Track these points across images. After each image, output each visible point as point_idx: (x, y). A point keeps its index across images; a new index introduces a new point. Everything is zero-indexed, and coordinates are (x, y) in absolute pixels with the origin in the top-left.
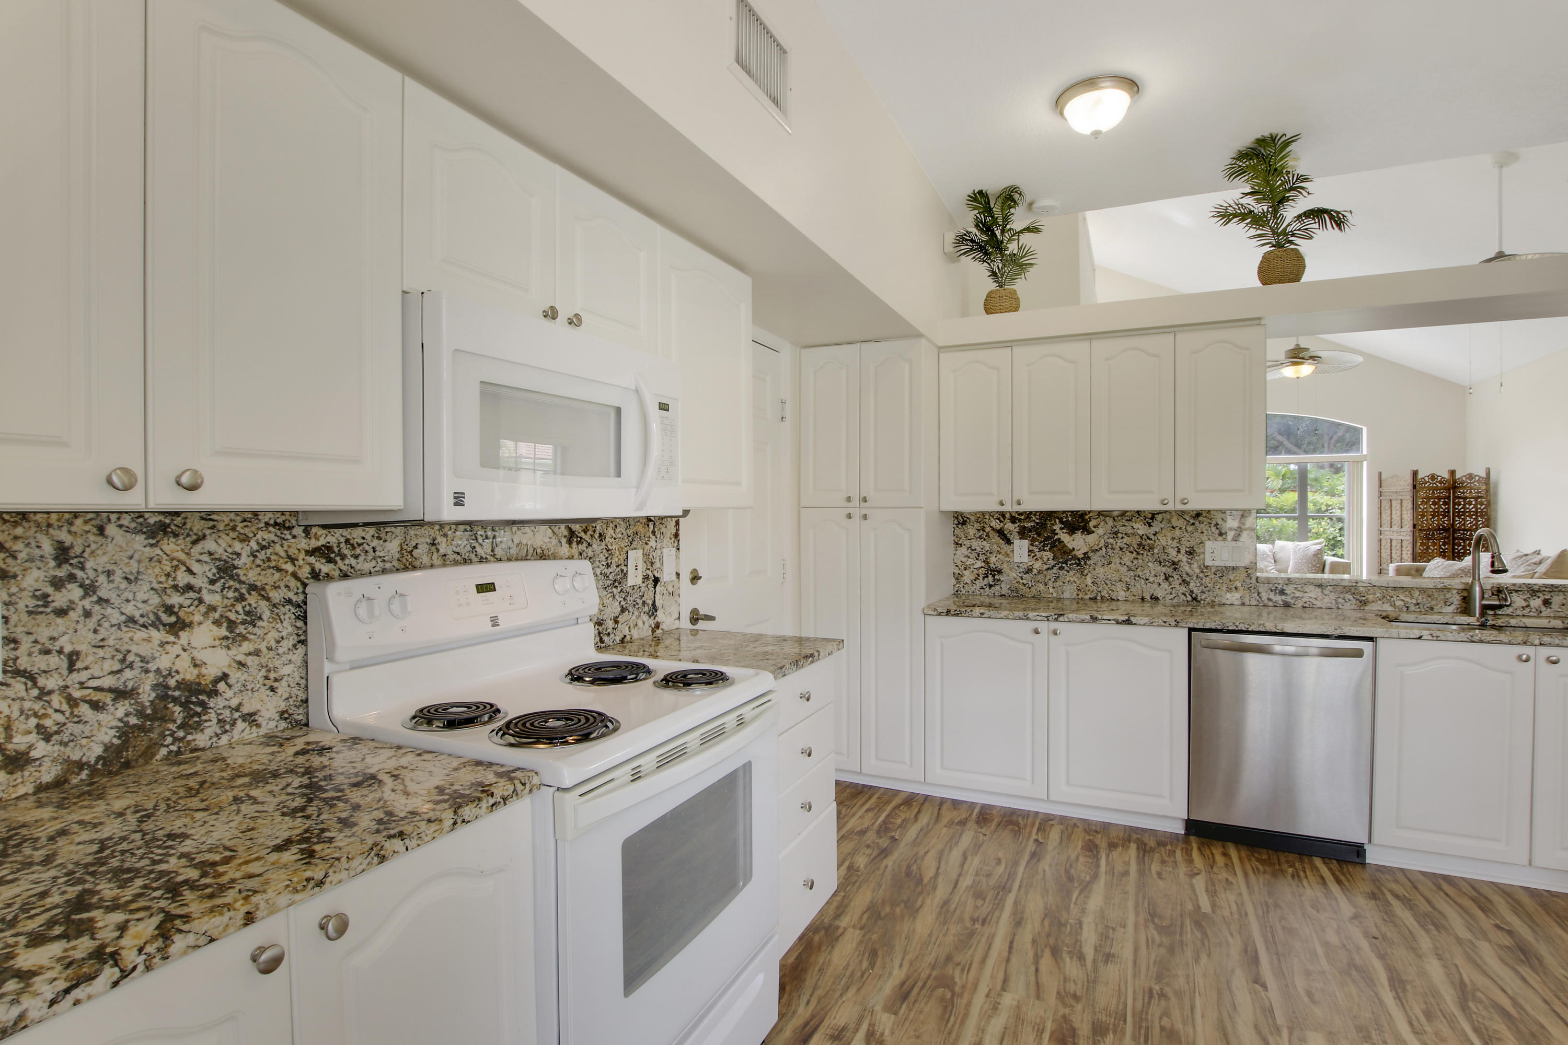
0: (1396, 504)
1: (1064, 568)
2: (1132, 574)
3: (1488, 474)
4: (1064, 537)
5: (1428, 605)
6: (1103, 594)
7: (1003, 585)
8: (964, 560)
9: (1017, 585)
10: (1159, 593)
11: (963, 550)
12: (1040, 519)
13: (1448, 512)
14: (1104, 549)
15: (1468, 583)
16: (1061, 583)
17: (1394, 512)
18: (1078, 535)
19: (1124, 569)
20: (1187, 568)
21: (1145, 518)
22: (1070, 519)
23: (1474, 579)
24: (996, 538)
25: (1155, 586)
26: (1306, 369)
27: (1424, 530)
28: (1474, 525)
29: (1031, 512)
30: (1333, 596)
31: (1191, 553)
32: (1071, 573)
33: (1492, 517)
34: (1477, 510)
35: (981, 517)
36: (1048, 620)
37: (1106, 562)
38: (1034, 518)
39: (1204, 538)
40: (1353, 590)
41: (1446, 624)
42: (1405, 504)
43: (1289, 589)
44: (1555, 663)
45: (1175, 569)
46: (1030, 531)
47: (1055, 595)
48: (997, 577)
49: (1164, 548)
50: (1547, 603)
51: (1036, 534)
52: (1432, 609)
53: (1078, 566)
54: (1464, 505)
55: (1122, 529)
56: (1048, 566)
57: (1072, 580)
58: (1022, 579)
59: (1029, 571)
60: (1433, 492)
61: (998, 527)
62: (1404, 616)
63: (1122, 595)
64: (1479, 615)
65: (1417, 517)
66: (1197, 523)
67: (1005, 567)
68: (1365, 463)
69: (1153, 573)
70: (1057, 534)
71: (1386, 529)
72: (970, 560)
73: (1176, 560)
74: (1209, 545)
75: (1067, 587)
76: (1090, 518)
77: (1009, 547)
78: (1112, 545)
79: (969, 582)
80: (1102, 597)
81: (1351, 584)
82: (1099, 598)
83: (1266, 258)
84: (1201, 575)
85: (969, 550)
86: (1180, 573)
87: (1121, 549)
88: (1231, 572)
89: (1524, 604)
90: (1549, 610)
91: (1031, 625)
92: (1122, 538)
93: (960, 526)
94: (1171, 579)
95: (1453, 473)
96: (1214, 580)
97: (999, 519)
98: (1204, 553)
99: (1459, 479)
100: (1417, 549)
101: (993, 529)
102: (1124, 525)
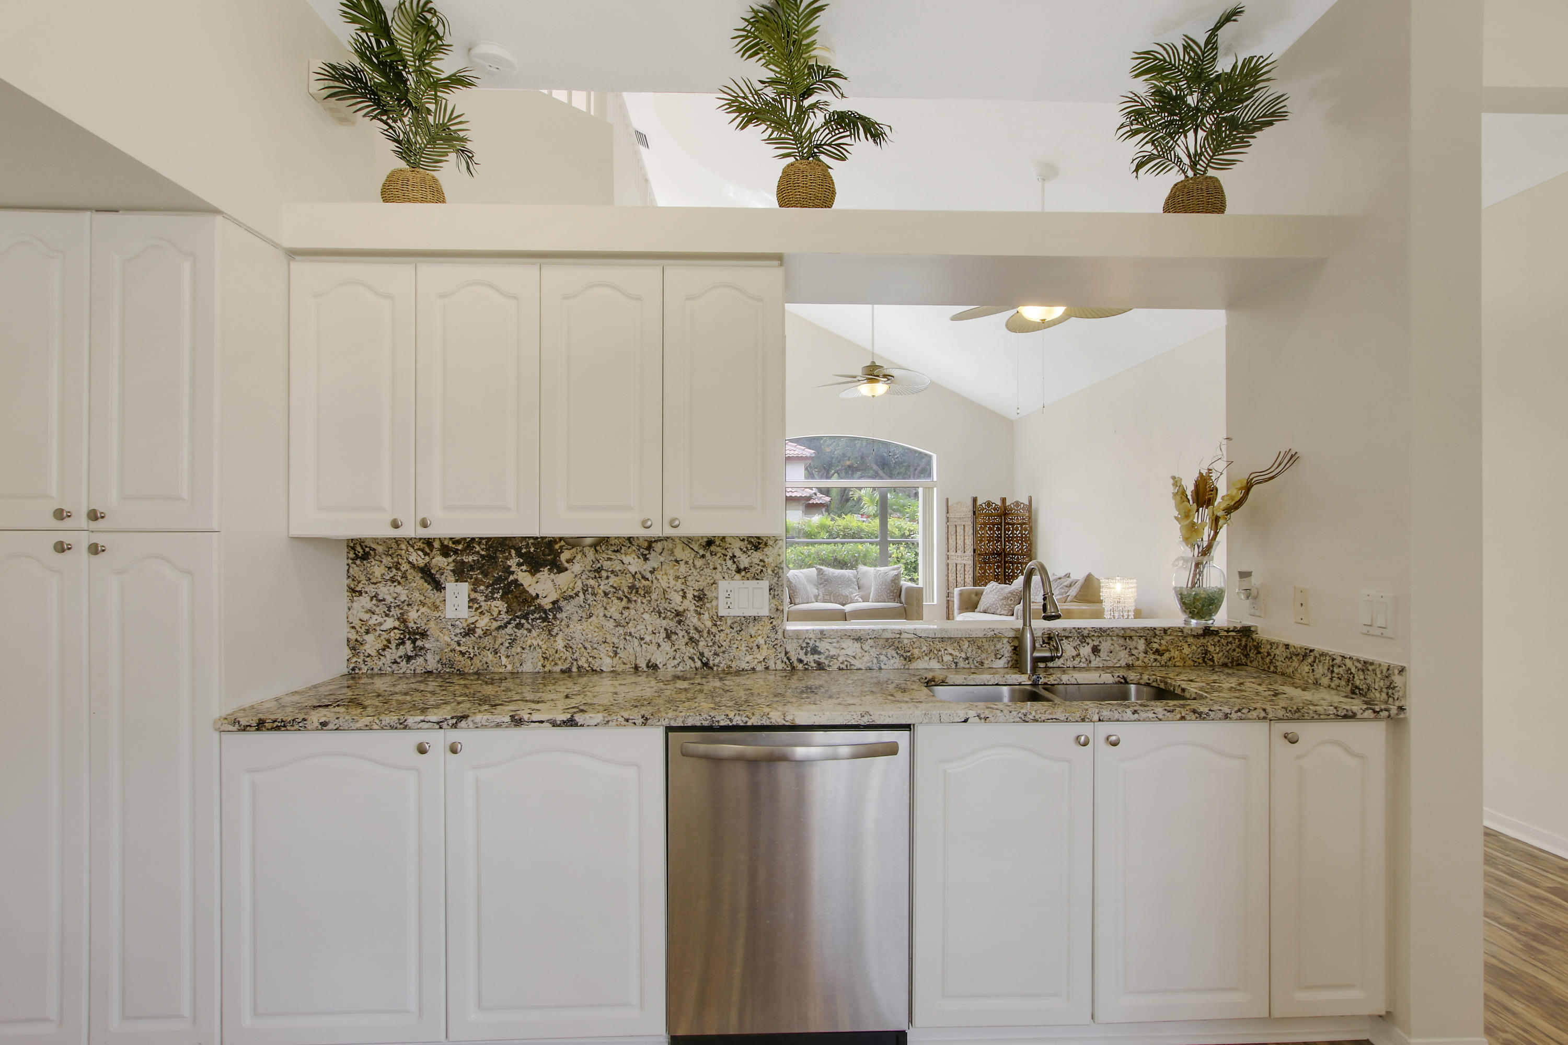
0: (960, 530)
1: (522, 625)
2: (621, 630)
3: (1030, 502)
4: (523, 577)
5: (978, 659)
6: (580, 663)
7: (429, 656)
8: (365, 617)
9: (451, 654)
10: (659, 659)
11: (364, 601)
12: (487, 550)
13: (1001, 537)
14: (581, 594)
15: (1019, 630)
16: (519, 650)
17: (958, 537)
18: (544, 574)
19: (610, 624)
20: (695, 620)
21: (639, 547)
22: (532, 550)
23: (1025, 624)
24: (418, 581)
25: (653, 647)
26: (880, 388)
27: (982, 555)
28: (1020, 549)
29: (473, 539)
30: (874, 652)
31: (700, 598)
32: (534, 633)
33: (1034, 543)
34: (1022, 536)
35: (393, 546)
36: (441, 728)
37: (584, 615)
38: (478, 548)
39: (718, 576)
40: (896, 644)
41: (997, 685)
42: (967, 529)
43: (822, 646)
44: (1115, 744)
45: (679, 622)
46: (472, 568)
47: (509, 668)
48: (419, 643)
49: (665, 592)
50: (1096, 650)
51: (482, 573)
52: (982, 663)
53: (543, 622)
54: (1013, 531)
55: (607, 564)
56: (499, 623)
57: (535, 643)
58: (459, 645)
59: (469, 631)
60: (989, 518)
61: (421, 563)
62: (953, 678)
63: (606, 663)
64: (1030, 671)
65: (977, 542)
66: (708, 555)
67: (432, 628)
68: (935, 489)
69: (650, 629)
70: (513, 573)
71: (952, 554)
72: (375, 617)
73: (681, 609)
74: (723, 585)
75: (528, 656)
76: (561, 547)
77: (437, 594)
78: (593, 588)
79: (374, 653)
80: (579, 667)
81: (893, 636)
82: (574, 669)
83: (787, 175)
84: (714, 630)
85: (374, 602)
86: (686, 628)
87: (606, 594)
88: (751, 625)
89: (1074, 653)
90: (1098, 659)
91: (411, 738)
92: (608, 578)
93: (358, 562)
94: (674, 637)
95: (1004, 500)
96: (730, 636)
97: (422, 550)
98: (717, 598)
99: (1008, 506)
100: (977, 573)
101: (413, 566)
102: (610, 559)
